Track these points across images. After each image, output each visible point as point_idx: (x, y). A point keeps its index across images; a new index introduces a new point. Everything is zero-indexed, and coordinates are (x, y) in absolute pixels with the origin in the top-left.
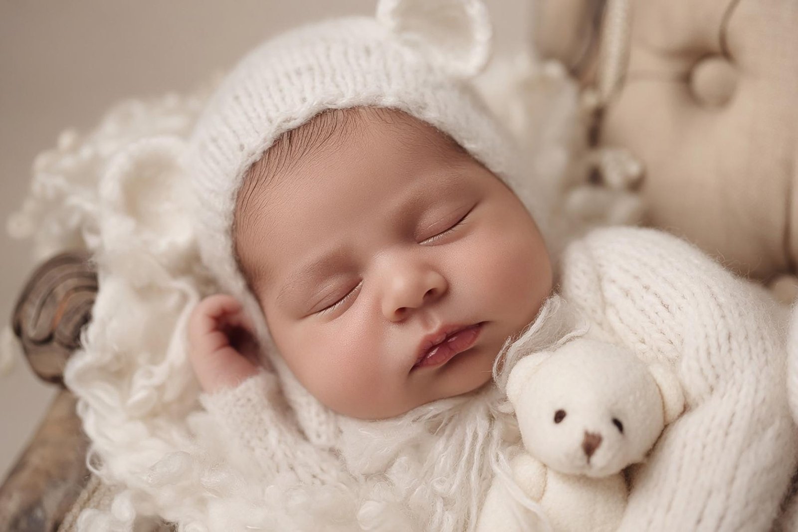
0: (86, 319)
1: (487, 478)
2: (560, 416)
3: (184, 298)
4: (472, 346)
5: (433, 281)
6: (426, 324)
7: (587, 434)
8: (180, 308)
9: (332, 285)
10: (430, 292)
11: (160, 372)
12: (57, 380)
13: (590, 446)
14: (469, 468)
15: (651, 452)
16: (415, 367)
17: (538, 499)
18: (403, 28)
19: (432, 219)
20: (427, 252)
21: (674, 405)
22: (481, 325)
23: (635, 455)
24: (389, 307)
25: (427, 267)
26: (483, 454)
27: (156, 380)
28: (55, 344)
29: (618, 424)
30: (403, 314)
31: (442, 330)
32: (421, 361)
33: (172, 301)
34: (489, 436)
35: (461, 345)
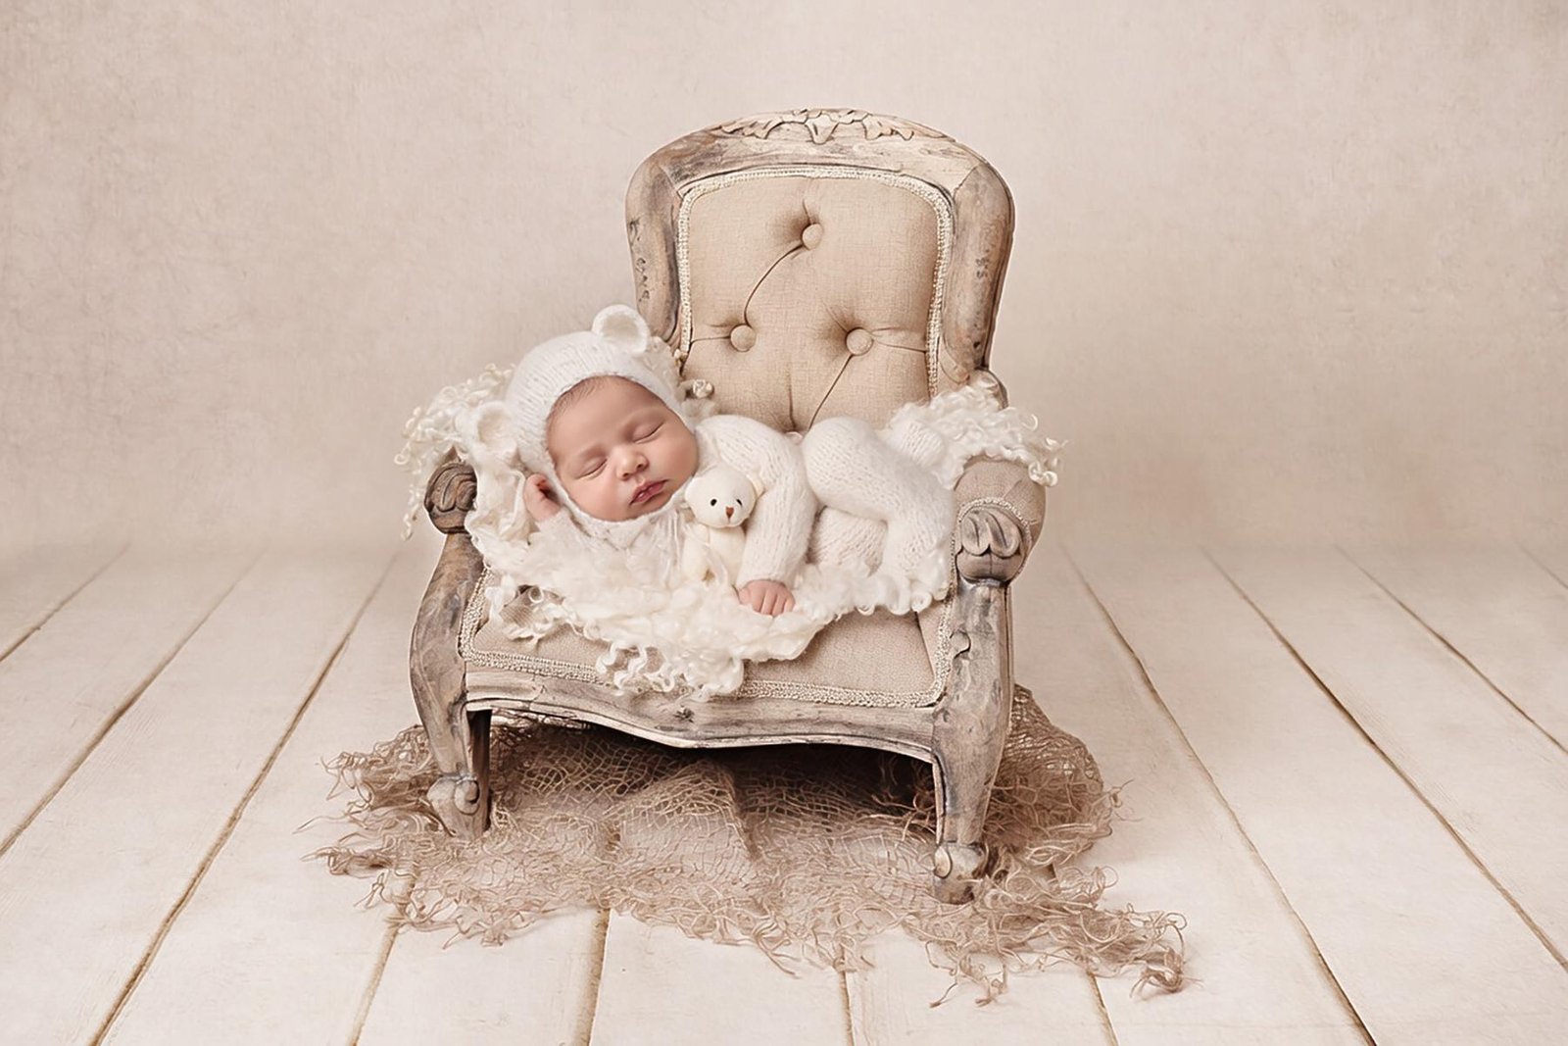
0: (474, 495)
1: (682, 538)
2: (714, 502)
3: (518, 479)
4: (660, 491)
5: (641, 461)
6: (638, 482)
7: (727, 508)
8: (516, 484)
9: (593, 462)
10: (640, 466)
11: (513, 516)
12: (461, 529)
13: (730, 513)
14: (673, 534)
15: (752, 513)
16: (633, 502)
17: (709, 541)
18: (607, 335)
19: (640, 431)
20: (638, 447)
21: (759, 491)
22: (664, 481)
23: (746, 516)
24: (620, 473)
25: (638, 454)
26: (678, 525)
27: (512, 520)
28: (456, 509)
29: (739, 501)
30: (627, 477)
31: (645, 484)
32: (635, 499)
33: (512, 480)
34: (678, 520)
35: (654, 492)
